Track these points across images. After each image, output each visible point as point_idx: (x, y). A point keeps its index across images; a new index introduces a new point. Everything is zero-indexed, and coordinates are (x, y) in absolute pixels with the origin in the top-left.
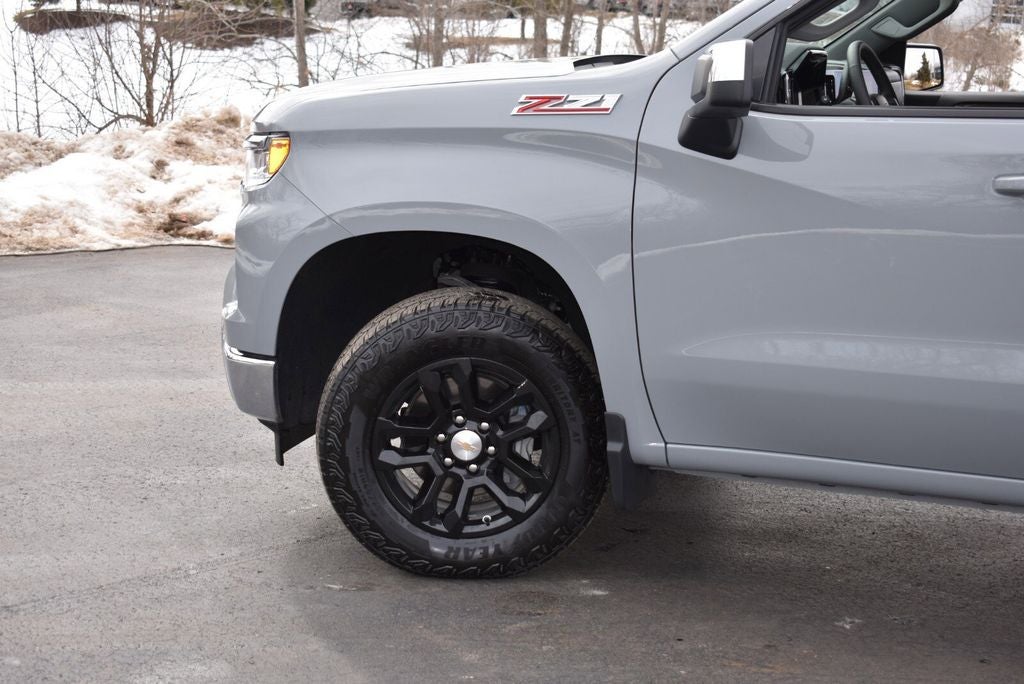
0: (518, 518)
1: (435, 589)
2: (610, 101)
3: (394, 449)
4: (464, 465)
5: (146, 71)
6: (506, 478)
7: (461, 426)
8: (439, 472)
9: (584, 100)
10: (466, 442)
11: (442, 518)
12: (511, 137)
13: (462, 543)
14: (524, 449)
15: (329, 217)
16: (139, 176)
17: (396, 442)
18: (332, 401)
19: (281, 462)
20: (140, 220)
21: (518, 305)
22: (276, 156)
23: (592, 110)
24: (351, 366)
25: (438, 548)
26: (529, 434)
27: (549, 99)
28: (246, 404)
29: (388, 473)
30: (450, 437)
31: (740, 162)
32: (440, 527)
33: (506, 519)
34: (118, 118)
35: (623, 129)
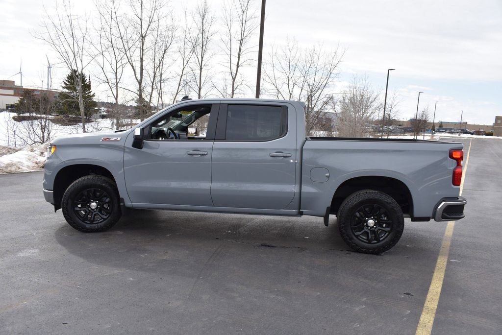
0: (105, 219)
1: (87, 234)
2: (119, 139)
3: (79, 207)
4: (93, 210)
5: (42, 131)
6: (103, 212)
7: (92, 202)
8: (88, 211)
9: (114, 139)
10: (94, 205)
11: (89, 221)
12: (101, 146)
13: (93, 225)
14: (106, 206)
15: (64, 162)
16: (37, 156)
17: (79, 206)
18: (65, 198)
19: (56, 212)
20: (36, 165)
21: (103, 178)
22: (53, 150)
23: (116, 140)
24: (68, 191)
25: (88, 226)
26: (106, 203)
27: (107, 139)
28: (48, 200)
29: (77, 212)
30: (90, 204)
31: (144, 150)
32: (88, 222)
33: (102, 220)
34: (35, 142)
35: (121, 144)
